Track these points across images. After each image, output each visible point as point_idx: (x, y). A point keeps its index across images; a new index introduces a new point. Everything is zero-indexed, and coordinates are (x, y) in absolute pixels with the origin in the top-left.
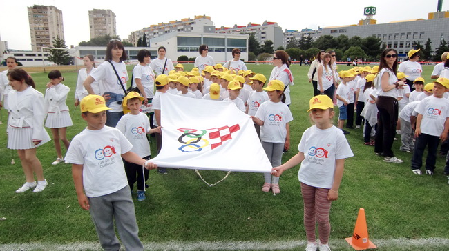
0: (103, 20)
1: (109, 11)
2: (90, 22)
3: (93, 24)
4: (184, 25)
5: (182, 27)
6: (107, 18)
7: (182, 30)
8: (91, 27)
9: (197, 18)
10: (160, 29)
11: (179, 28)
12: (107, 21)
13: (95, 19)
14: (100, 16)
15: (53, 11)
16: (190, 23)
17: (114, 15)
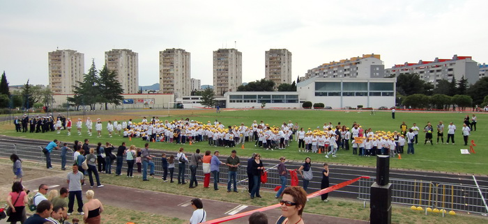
0: (278, 59)
1: (284, 50)
2: (266, 61)
3: (268, 64)
4: (351, 64)
5: (348, 67)
6: (282, 57)
7: (349, 69)
8: (266, 66)
9: (365, 57)
10: (329, 68)
11: (346, 68)
12: (282, 61)
13: (271, 59)
14: (275, 55)
15: (233, 53)
16: (356, 62)
17: (289, 54)
